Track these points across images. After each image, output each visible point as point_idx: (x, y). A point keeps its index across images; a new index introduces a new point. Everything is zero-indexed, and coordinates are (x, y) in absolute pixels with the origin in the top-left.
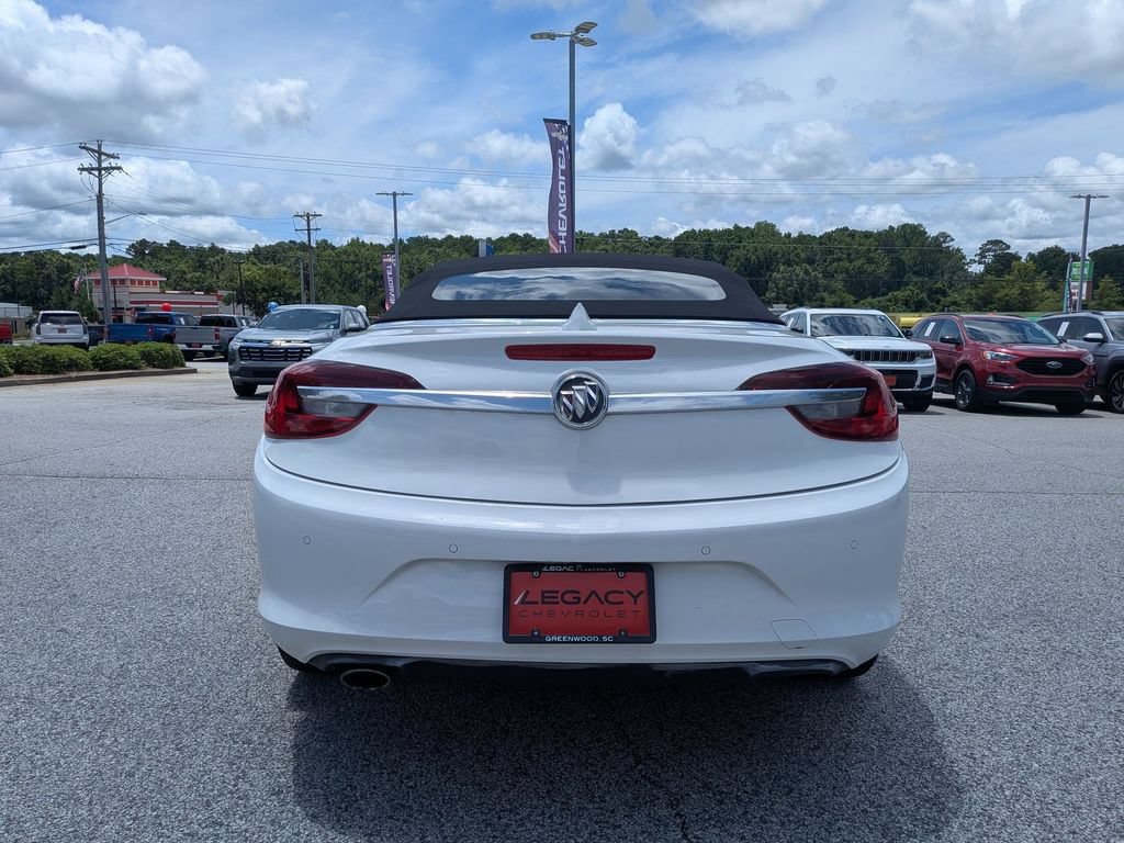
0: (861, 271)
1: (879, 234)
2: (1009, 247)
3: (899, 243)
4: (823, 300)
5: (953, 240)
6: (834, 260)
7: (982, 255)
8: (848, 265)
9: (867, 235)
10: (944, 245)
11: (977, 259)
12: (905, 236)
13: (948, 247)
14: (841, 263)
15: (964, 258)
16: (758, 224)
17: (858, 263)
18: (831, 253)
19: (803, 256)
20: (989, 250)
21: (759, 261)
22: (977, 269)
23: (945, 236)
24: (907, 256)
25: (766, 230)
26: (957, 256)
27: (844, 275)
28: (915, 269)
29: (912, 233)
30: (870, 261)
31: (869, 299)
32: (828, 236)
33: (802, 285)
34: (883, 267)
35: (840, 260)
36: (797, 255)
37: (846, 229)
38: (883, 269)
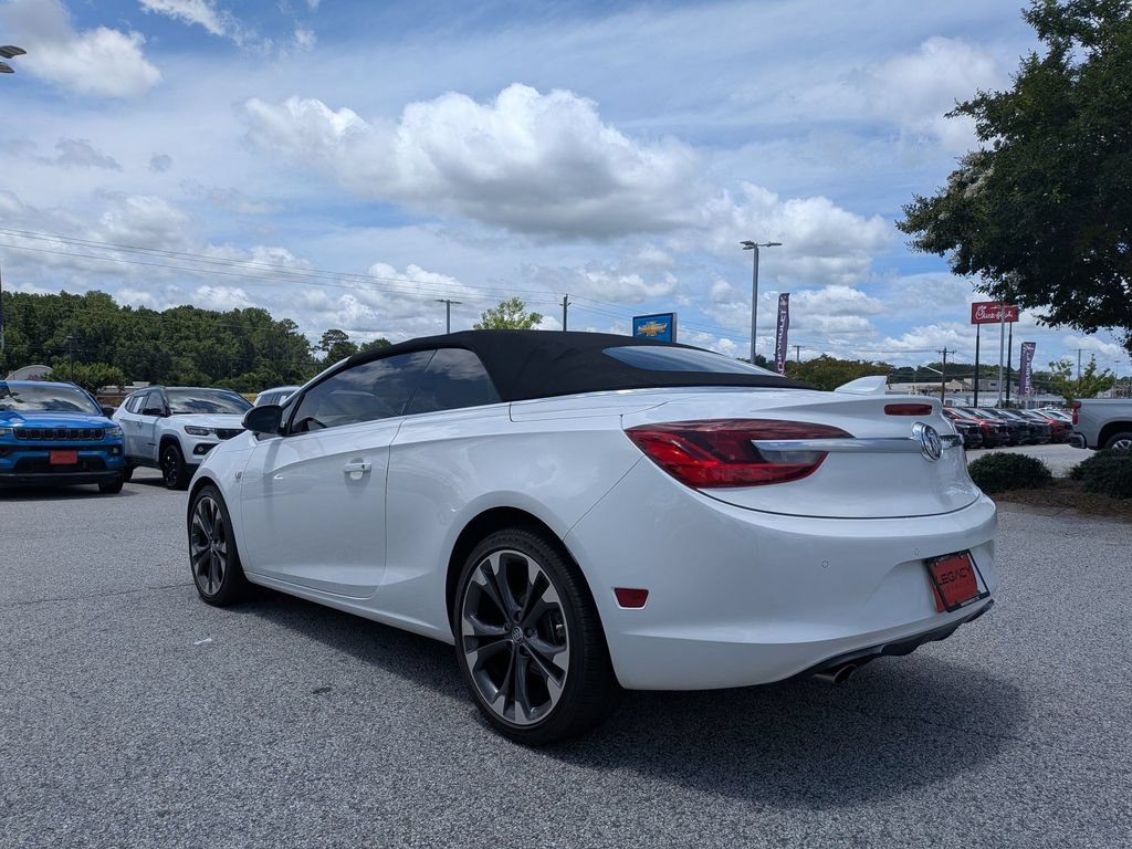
0: (212, 351)
1: (226, 315)
2: (347, 337)
3: (247, 326)
4: (177, 378)
5: (297, 327)
6: (181, 338)
7: (325, 343)
8: (197, 344)
9: (214, 315)
10: (290, 331)
11: (321, 346)
12: (251, 320)
13: (293, 333)
14: (190, 342)
15: (307, 343)
16: (90, 294)
17: (208, 343)
18: (178, 331)
19: (146, 331)
20: (331, 338)
21: (96, 334)
22: (321, 355)
23: (290, 322)
24: (257, 340)
25: (100, 301)
26: (301, 342)
27: (194, 354)
28: (264, 352)
29: (257, 317)
30: (220, 341)
31: (226, 380)
32: (173, 313)
33: (152, 362)
34: (232, 349)
35: (187, 338)
36: (140, 331)
37: (190, 307)
38: (234, 350)
